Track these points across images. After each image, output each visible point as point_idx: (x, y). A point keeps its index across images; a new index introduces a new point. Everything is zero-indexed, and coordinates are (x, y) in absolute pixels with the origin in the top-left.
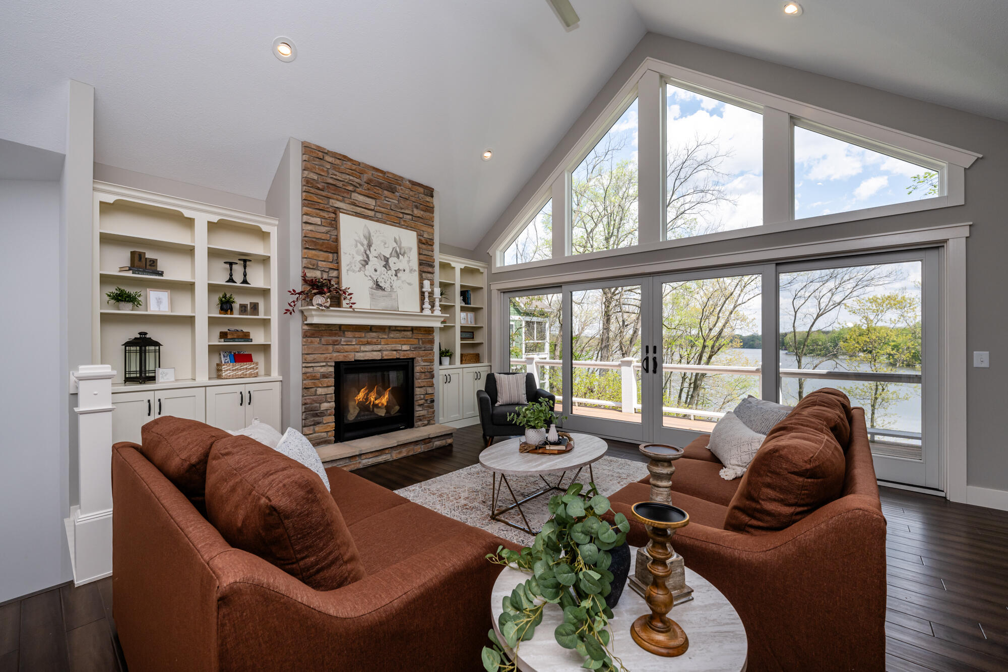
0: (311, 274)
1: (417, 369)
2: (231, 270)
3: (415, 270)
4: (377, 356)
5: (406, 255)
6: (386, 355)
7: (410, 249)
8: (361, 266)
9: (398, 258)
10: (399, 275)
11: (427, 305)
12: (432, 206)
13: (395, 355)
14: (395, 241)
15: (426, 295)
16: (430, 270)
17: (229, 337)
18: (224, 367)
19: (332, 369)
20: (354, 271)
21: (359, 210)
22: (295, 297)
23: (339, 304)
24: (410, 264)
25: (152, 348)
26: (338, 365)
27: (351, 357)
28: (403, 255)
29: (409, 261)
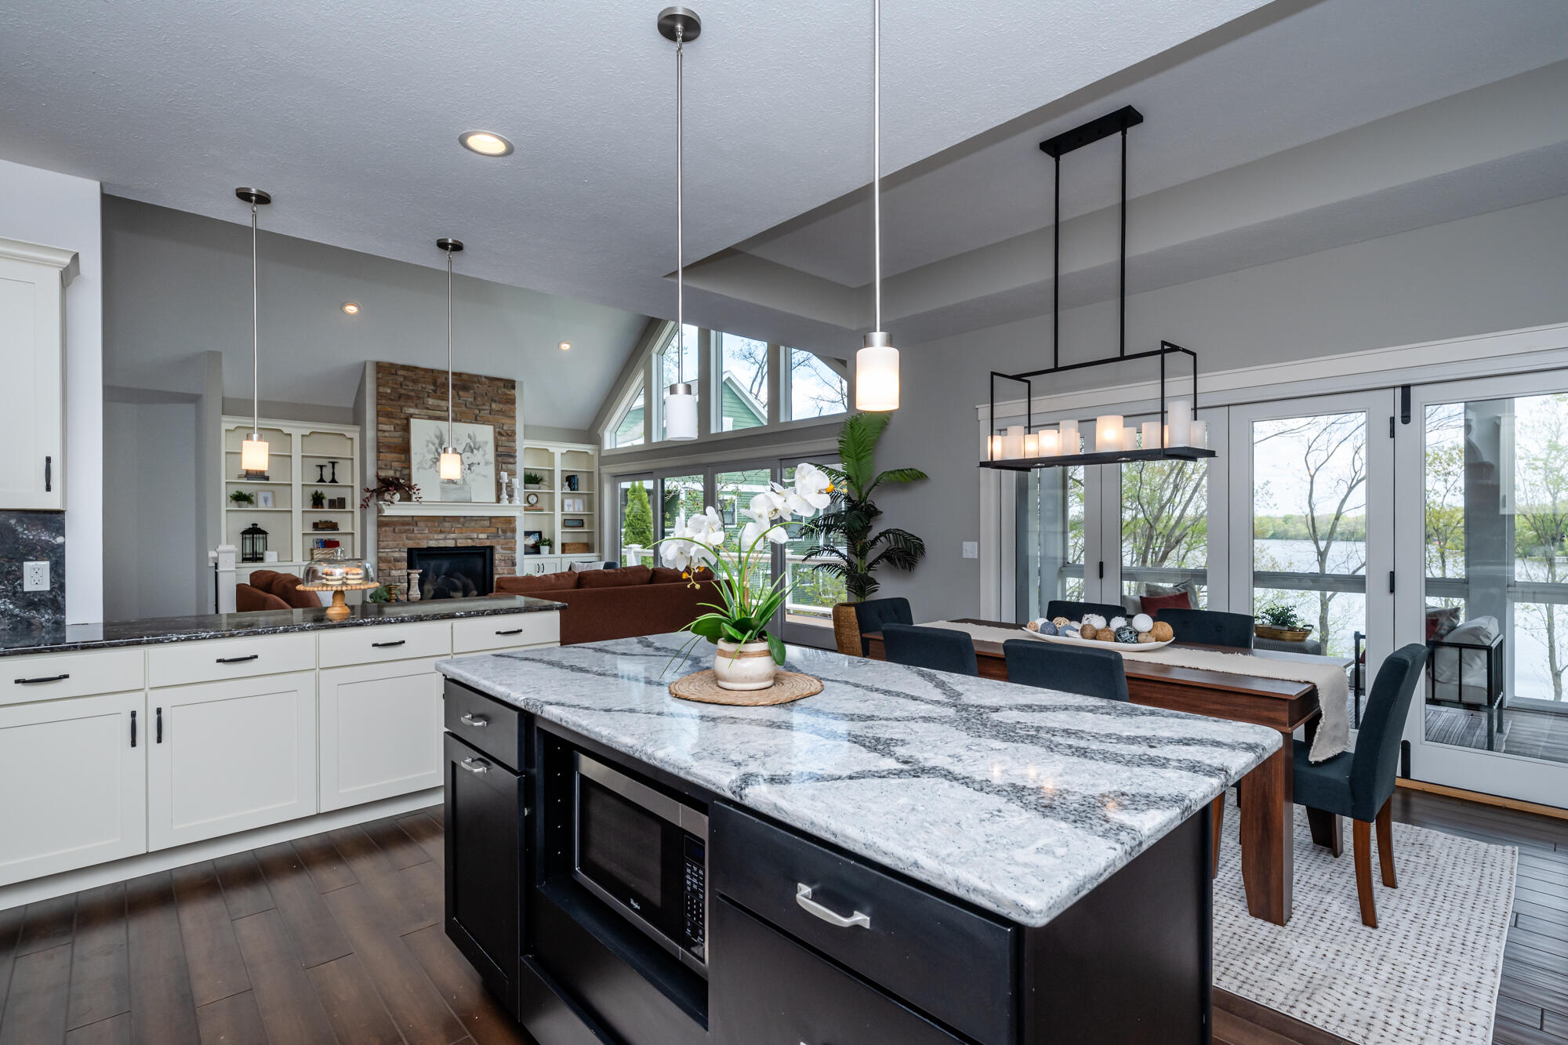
0: (383, 474)
1: (497, 556)
2: (321, 471)
3: (491, 463)
4: (450, 544)
5: (481, 450)
6: (460, 543)
7: (486, 443)
8: (431, 463)
9: (472, 452)
10: (472, 468)
11: (505, 496)
12: (513, 398)
13: (470, 543)
14: (469, 436)
15: (504, 486)
16: (511, 460)
17: (320, 526)
18: (315, 552)
19: (405, 555)
20: (424, 468)
21: (431, 413)
22: (368, 494)
23: (409, 499)
24: (485, 457)
25: (261, 536)
26: (410, 551)
27: (424, 544)
28: (478, 449)
29: (484, 455)
